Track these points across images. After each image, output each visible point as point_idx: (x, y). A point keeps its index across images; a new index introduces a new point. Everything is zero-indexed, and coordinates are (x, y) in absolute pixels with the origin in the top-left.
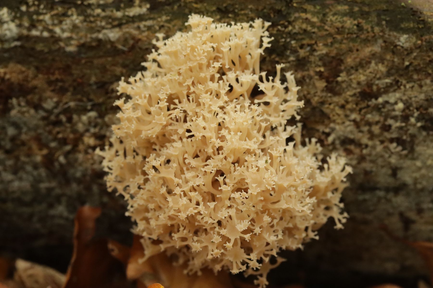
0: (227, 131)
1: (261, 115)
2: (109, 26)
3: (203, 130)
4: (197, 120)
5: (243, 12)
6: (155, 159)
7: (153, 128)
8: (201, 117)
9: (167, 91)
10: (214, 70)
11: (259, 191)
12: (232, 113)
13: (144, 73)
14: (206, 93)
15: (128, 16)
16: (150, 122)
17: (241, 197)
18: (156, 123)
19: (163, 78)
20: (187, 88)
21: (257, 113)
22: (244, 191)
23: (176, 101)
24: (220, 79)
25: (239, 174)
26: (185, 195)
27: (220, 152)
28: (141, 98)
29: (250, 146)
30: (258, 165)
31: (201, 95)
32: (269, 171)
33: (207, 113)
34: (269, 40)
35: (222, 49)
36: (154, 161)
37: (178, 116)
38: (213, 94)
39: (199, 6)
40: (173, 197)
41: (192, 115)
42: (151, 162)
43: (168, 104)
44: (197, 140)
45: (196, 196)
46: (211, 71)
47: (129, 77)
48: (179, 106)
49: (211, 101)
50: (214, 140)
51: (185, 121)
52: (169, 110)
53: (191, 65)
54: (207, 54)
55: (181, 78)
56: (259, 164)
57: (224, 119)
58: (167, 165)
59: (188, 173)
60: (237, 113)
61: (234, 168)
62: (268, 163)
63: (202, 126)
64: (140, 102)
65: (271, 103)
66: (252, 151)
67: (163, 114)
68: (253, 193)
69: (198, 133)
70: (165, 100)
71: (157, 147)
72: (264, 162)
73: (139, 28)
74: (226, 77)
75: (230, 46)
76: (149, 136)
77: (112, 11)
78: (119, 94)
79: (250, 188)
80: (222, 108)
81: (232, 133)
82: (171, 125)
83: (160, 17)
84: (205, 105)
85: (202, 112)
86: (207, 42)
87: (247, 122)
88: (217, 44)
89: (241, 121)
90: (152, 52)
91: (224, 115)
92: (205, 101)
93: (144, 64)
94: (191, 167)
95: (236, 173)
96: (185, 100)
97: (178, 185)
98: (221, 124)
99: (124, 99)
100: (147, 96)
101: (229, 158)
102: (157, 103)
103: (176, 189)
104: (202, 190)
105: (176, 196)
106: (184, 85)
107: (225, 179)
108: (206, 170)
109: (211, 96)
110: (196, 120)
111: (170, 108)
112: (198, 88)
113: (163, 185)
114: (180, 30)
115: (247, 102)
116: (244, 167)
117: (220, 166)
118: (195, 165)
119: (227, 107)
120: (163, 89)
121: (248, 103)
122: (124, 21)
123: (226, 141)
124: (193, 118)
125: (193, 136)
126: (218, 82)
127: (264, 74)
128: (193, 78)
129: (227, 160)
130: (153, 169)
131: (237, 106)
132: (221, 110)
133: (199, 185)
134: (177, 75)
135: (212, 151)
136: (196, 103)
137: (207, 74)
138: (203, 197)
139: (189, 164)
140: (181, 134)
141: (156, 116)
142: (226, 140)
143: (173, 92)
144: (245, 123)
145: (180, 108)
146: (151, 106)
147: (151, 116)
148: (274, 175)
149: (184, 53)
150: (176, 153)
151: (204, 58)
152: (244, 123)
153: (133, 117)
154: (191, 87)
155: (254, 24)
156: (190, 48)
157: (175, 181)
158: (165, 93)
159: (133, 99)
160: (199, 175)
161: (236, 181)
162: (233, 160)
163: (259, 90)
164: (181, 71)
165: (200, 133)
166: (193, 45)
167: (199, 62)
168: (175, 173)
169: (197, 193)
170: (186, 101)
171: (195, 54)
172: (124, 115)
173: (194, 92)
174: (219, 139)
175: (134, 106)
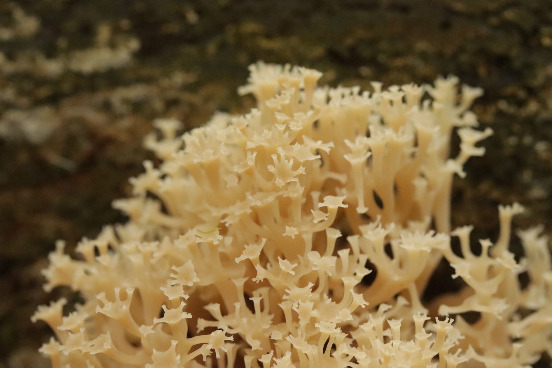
1: (459, 350)
2: (24, 101)
4: (275, 362)
5: (399, 62)
9: (187, 278)
10: (326, 219)
13: (121, 230)
15: (79, 75)
19: (176, 242)
20: (243, 270)
21: (448, 345)
23: (214, 309)
24: (342, 243)
28: (111, 298)
31: (287, 291)
33: (306, 342)
34: (478, 136)
35: (346, 157)
37: (220, 350)
38: (320, 289)
39: (276, 44)
41: (261, 349)
43: (190, 316)
46: (316, 221)
47: (78, 240)
48: (223, 323)
49: (315, 307)
52: (190, 335)
53: (259, 204)
54: (306, 171)
55: (229, 240)
57: (354, 361)
64: (108, 309)
65: (484, 317)
67: (177, 345)
70: (183, 304)
73: (107, 107)
74: (359, 238)
75: (370, 150)
77: (33, 60)
78: (48, 288)
80: (347, 328)
83: (167, 75)
84: (299, 320)
85: (289, 339)
86: (304, 137)
88: (331, 144)
90: (143, 171)
91: (354, 348)
92: (298, 308)
93: (120, 205)
99: (62, 302)
100: (130, 292)
102: (158, 312)
106: (237, 260)
109: (316, 295)
111: (197, 329)
112: (280, 269)
114: (225, 109)
115: (419, 313)
119: (363, 327)
120: (175, 273)
121: (422, 315)
122: (66, 87)
124: (263, 356)
126: (335, 254)
127: (464, 233)
128: (264, 240)
131: (391, 323)
132: (344, 335)
134: (217, 232)
136: (270, 313)
137: (304, 228)
141: (154, 351)
143: (206, 282)
145: (226, 330)
146: (140, 322)
147: (140, 353)
149: (238, 169)
151: (295, 183)
153: (87, 355)
154: (259, 268)
155: (434, 93)
156: (255, 154)
158: (182, 285)
159: (89, 304)
163: (454, 277)
164: (228, 222)
166: (265, 144)
167: (281, 193)
170: (240, 311)
171: (271, 169)
172: (61, 348)
173: (266, 283)
175: (91, 324)
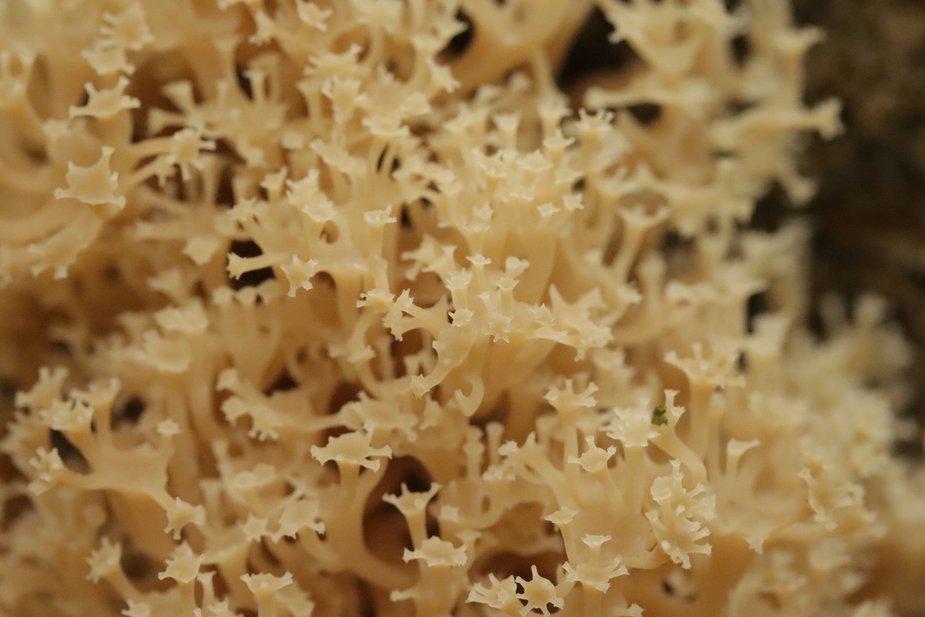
0: (450, 250)
1: (622, 171)
3: (322, 244)
6: (65, 397)
7: (51, 233)
8: (313, 176)
9: (130, 32)
11: (623, 571)
12: (476, 156)
14: (340, 46)
16: (41, 201)
17: (525, 602)
18: (75, 205)
20: (232, 23)
22: (542, 574)
23: (181, 92)
25: (511, 477)
26: (221, 588)
27: (411, 362)
29: (573, 332)
30: (611, 432)
31: (311, 60)
32: (675, 464)
33: (346, 153)
36: (57, 404)
38: (373, 57)
40: (155, 596)
41: (265, 165)
42: (44, 413)
43: (135, 103)
44: (292, 294)
45: (279, 598)
48: (195, 117)
49: (362, 90)
50: (380, 295)
51: (226, 197)
52: (139, 135)
56: (621, 428)
57: (433, 187)
58: (126, 429)
59: (237, 471)
60: (502, 158)
61: (480, 448)
62: (666, 422)
63: (319, 220)
65: (669, 112)
66: (580, 356)
67: (113, 156)
68: (588, 583)
69: (296, 260)
70: (124, 82)
71: (75, 336)
72: (647, 417)
76: (36, 271)
79: (569, 559)
81: (479, 261)
82: (149, 215)
84: (333, 112)
85: (317, 147)
87: (558, 203)
89: (524, 197)
91: (432, 165)
92: (330, 91)
94: (255, 442)
95: (495, 474)
96: (226, 85)
97: (184, 534)
98: (416, 214)
101: (459, 394)
102: (78, 97)
103: (177, 559)
104: (311, 559)
105: (173, 595)
107: (433, 509)
108: (339, 459)
109: (366, 69)
110: (285, 188)
111: (148, 127)
112: (299, 20)
113: (103, 531)
115: (549, 103)
116: (537, 440)
117: (412, 437)
118: (276, 429)
121: (554, 106)
123: (442, 307)
124: (267, 178)
125: (265, 274)
129: (451, 404)
130: (55, 452)
131: (500, 120)
132: (415, 141)
133: (297, 535)
135: (368, 353)
136: (282, 100)
138: (315, 597)
139: (247, 421)
140: (207, 266)
141: (71, 166)
142: (444, 299)
143: (166, 42)
144: (547, 211)
145: (201, 130)
146: (45, 113)
147: (44, 171)
148: (700, 488)
150: (179, 367)
152: (539, 208)
154: (261, 19)
157: (171, 516)
158: (121, 47)
160: (294, 482)
161: (494, 516)
162: (481, 406)
163: (613, 38)
165: (307, 260)
168: (169, 472)
169: (287, 579)
173: (273, 46)
174: (408, 290)
